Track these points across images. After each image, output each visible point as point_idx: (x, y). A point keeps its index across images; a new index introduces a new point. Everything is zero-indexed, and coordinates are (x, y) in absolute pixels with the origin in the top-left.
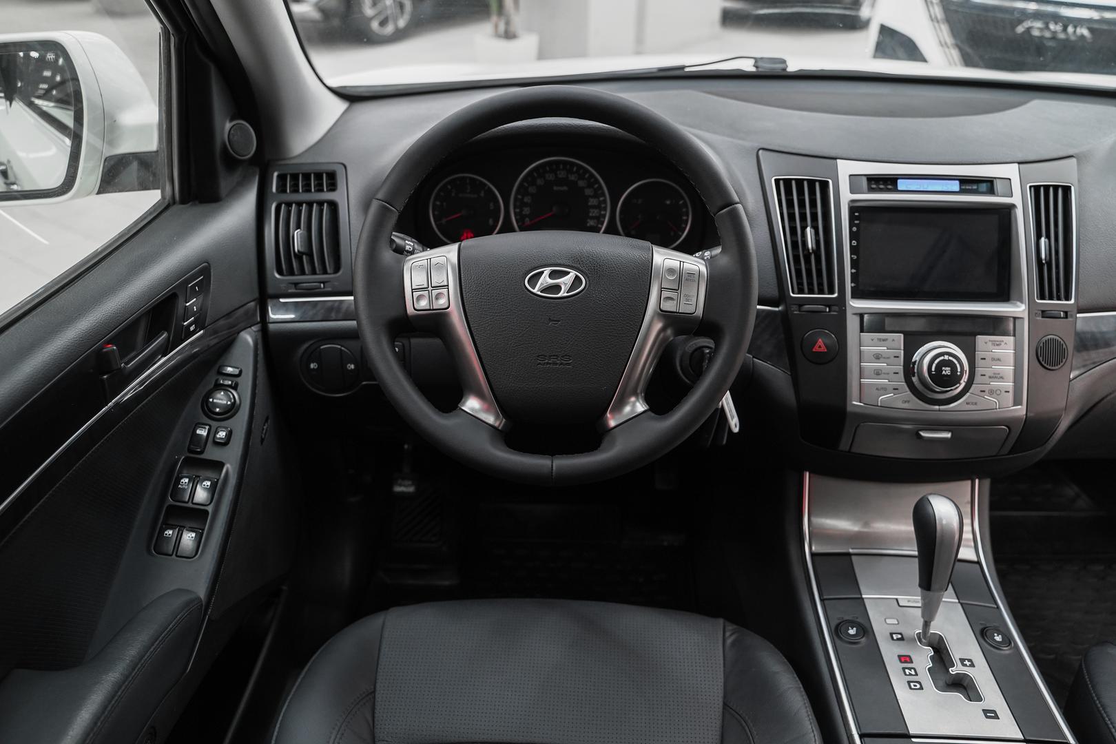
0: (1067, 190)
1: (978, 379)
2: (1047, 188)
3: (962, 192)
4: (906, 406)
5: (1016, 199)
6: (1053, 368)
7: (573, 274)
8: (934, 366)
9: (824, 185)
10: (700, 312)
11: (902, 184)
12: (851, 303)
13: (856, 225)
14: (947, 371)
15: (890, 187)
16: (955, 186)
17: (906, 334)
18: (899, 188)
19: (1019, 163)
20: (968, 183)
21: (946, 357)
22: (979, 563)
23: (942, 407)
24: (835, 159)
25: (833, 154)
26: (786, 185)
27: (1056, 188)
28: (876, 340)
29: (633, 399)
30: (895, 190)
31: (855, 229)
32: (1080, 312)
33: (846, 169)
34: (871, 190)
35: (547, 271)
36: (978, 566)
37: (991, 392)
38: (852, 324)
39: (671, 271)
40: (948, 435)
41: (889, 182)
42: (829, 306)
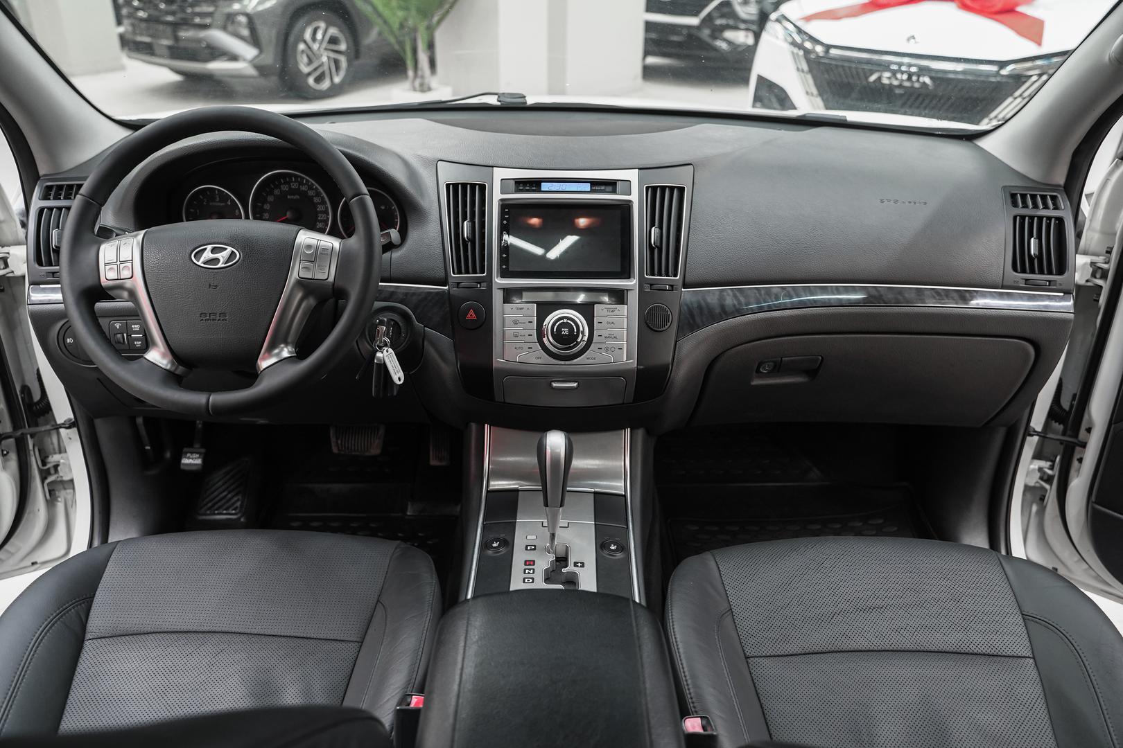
0: (681, 190)
1: (596, 338)
2: (663, 188)
3: (592, 191)
4: (539, 361)
5: (634, 197)
6: (662, 329)
7: (230, 249)
8: (556, 327)
9: (482, 187)
10: (331, 279)
11: (545, 186)
12: (496, 280)
13: (506, 219)
14: (565, 331)
15: (534, 188)
16: (587, 187)
17: (539, 304)
18: (542, 189)
19: (639, 169)
20: (596, 184)
21: (565, 321)
22: (625, 496)
23: (567, 362)
24: (493, 167)
25: (490, 164)
26: (453, 188)
27: (672, 188)
28: (514, 309)
29: (282, 346)
30: (539, 190)
31: (505, 222)
32: (685, 286)
33: (499, 174)
34: (518, 191)
35: (209, 247)
36: (624, 498)
37: (607, 349)
38: (498, 296)
39: (309, 247)
40: (575, 385)
41: (535, 184)
42: (480, 283)
